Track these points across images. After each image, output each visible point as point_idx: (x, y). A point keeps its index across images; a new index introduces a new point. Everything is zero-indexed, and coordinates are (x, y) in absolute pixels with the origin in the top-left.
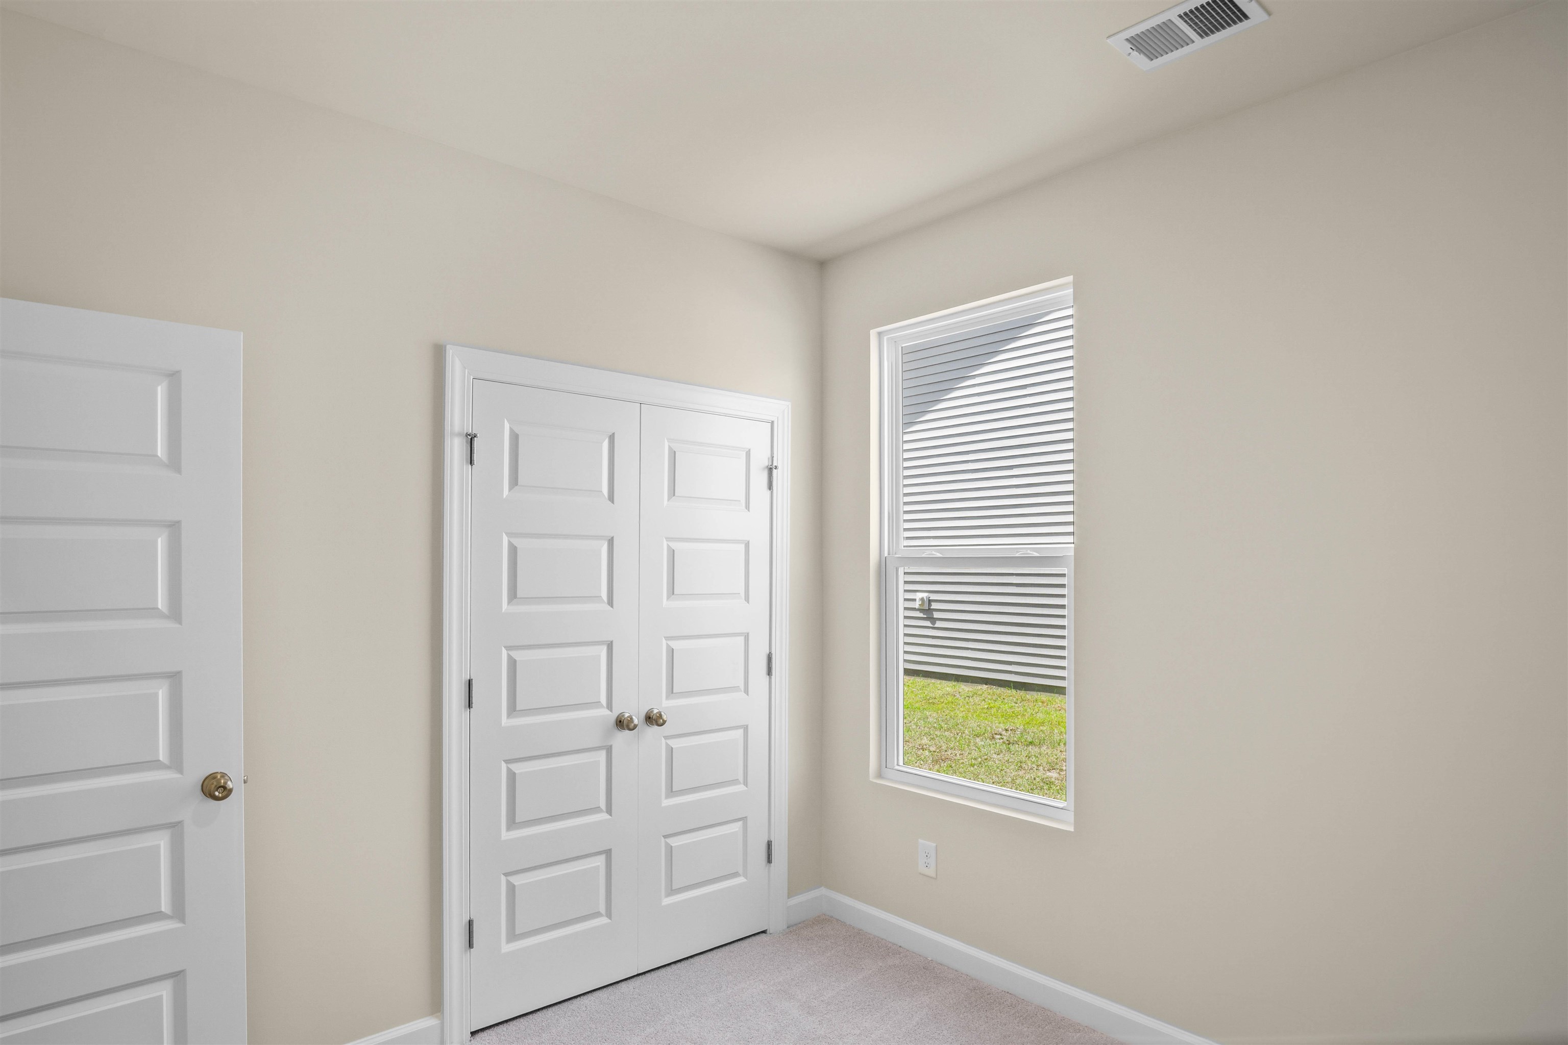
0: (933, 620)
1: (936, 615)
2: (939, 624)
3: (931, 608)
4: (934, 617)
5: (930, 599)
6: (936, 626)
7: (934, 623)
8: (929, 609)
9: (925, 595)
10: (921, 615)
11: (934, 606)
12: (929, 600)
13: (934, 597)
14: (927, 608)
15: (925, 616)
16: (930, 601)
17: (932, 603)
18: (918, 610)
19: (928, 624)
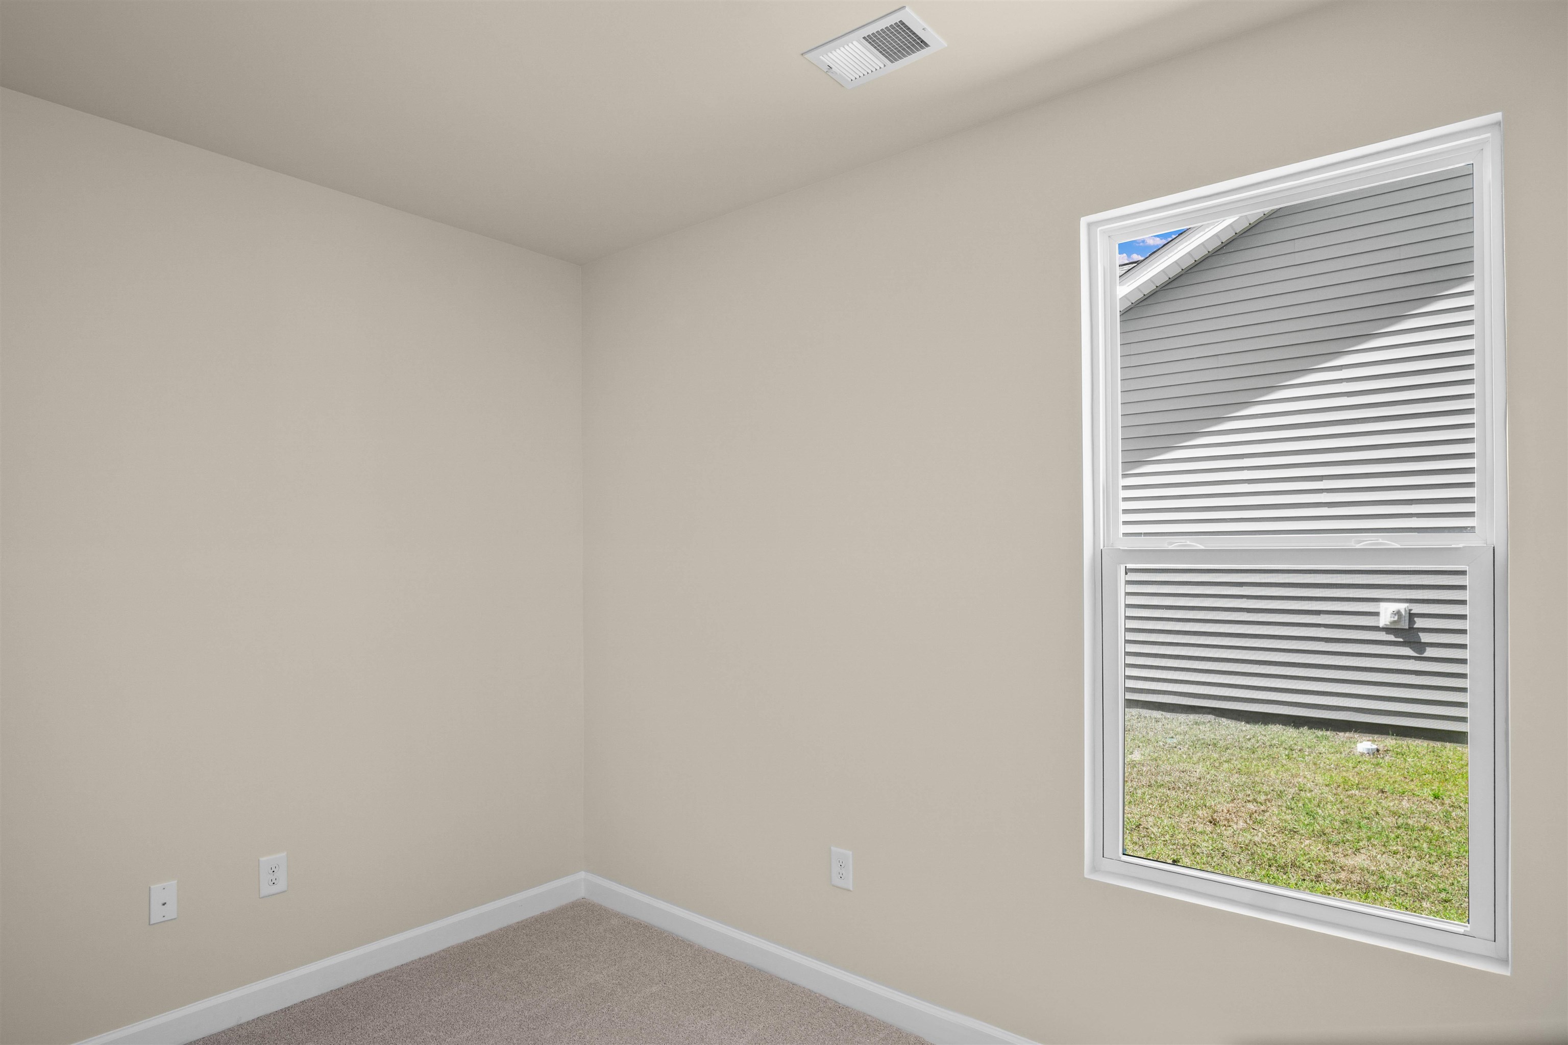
0: (1420, 647)
1: (1425, 638)
2: (1430, 652)
3: (1415, 626)
4: (1422, 641)
5: (1412, 612)
6: (1425, 655)
7: (1423, 651)
8: (1411, 628)
9: (1402, 607)
10: (1391, 638)
11: (1420, 623)
12: (1410, 613)
13: (1417, 609)
14: (1407, 627)
15: (1401, 640)
16: (1412, 616)
17: (1416, 619)
18: (1387, 630)
19: (1407, 651)
